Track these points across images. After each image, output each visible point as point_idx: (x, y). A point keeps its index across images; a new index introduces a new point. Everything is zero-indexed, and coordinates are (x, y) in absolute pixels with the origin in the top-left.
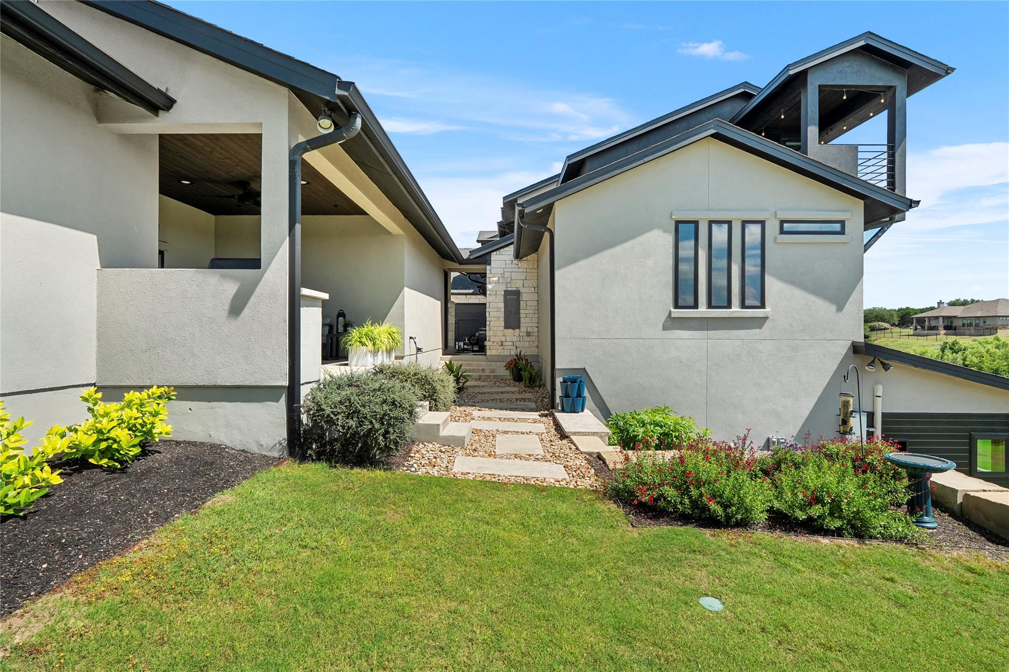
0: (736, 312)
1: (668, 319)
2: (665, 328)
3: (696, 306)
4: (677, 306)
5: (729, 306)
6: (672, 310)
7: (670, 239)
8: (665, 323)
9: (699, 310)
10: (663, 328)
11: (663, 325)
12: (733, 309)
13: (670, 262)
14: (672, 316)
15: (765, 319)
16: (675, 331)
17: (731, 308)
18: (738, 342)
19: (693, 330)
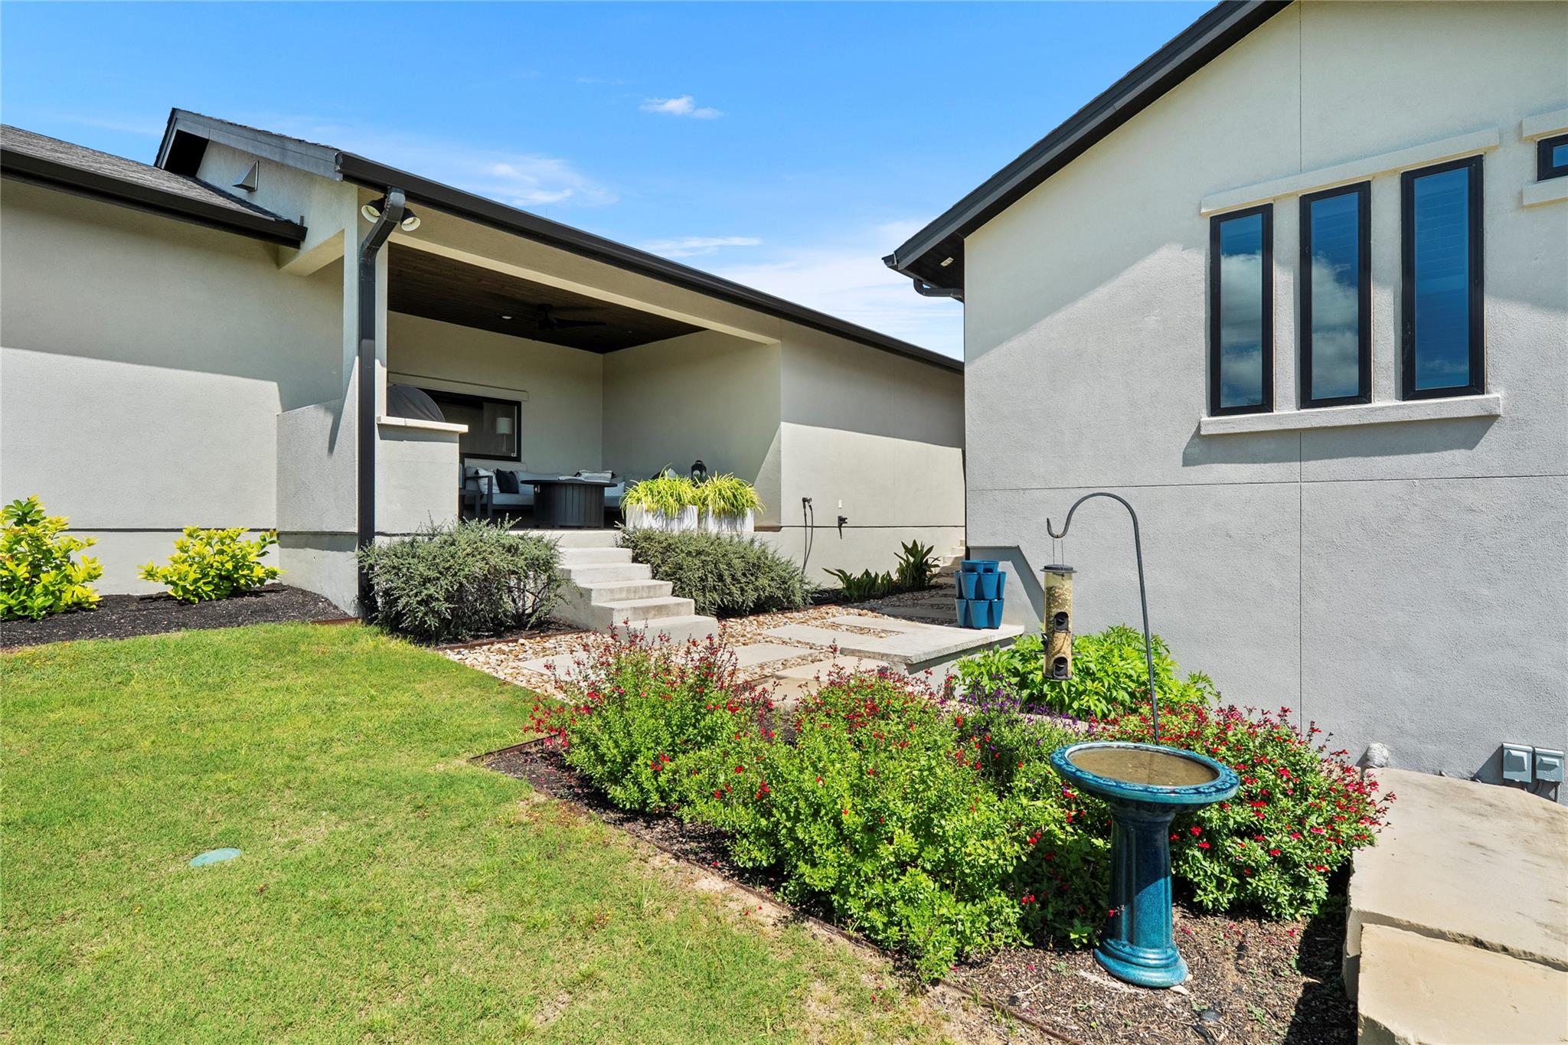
0: (1383, 409)
1: (1197, 440)
2: (1188, 461)
3: (1265, 404)
4: (1216, 409)
5: (1363, 394)
6: (1205, 418)
7: (1198, 261)
8: (1189, 450)
9: (1275, 413)
10: (1184, 461)
11: (1184, 453)
12: (1376, 403)
13: (1200, 313)
14: (1202, 433)
15: (1488, 420)
16: (1215, 466)
17: (1370, 402)
18: (1397, 487)
19: (1260, 462)
